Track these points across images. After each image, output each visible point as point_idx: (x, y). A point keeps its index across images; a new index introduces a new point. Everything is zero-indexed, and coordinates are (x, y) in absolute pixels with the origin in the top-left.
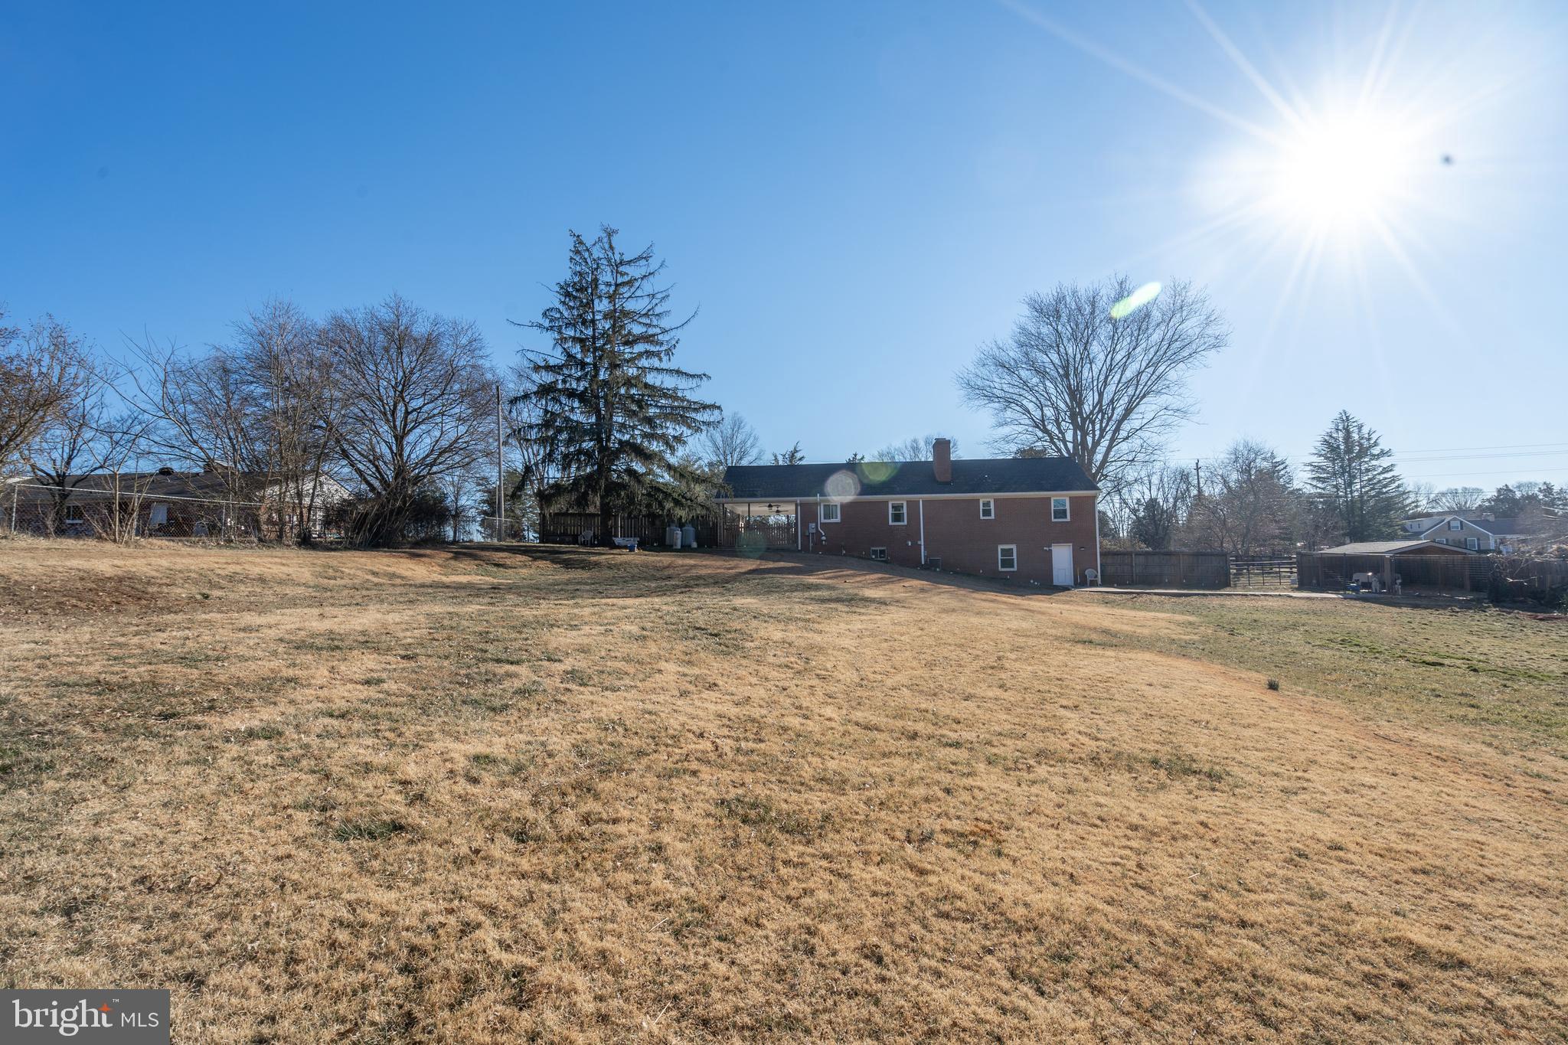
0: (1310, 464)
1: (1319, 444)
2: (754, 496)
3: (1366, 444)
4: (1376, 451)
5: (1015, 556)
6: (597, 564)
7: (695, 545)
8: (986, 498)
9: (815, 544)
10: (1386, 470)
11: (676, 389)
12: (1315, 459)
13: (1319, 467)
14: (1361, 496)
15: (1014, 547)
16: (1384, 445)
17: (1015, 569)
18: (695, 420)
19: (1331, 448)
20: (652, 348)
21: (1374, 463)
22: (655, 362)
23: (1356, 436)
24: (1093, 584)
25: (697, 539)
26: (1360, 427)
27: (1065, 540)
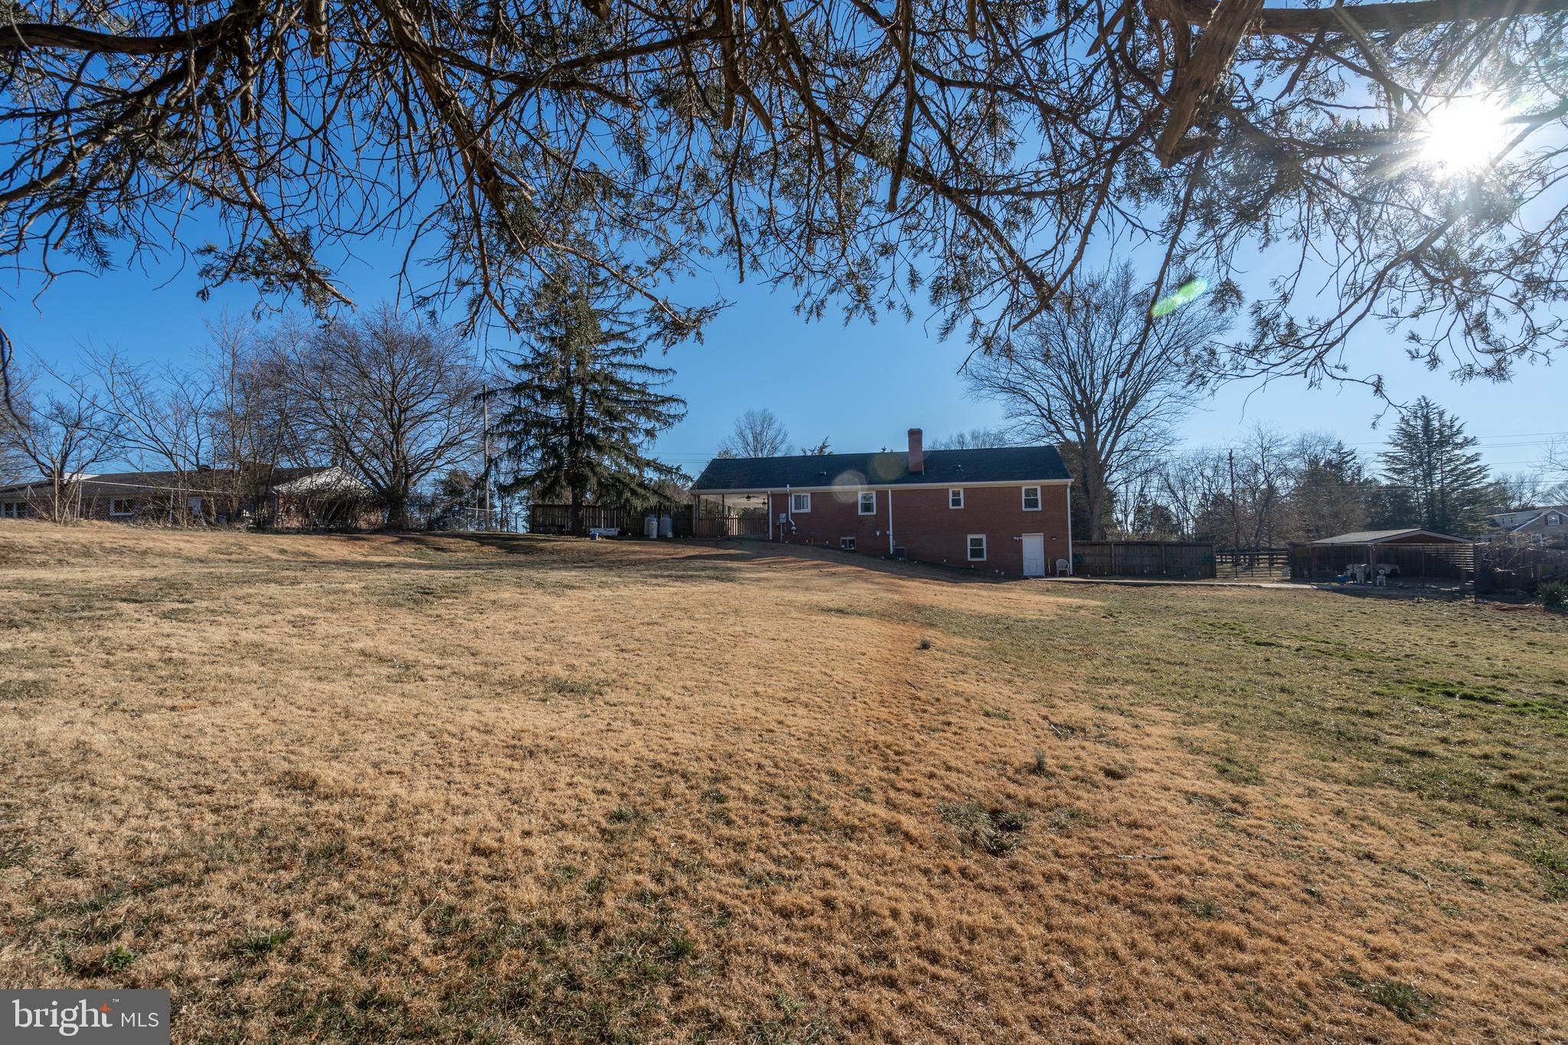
0: (1385, 455)
1: (1394, 433)
2: (728, 487)
3: (1447, 432)
4: (1459, 440)
5: (984, 546)
6: (542, 550)
7: (670, 535)
8: (956, 487)
9: (786, 534)
10: (1470, 460)
11: (644, 385)
12: (1391, 449)
13: (1396, 458)
14: (1442, 489)
15: (983, 537)
16: (1468, 433)
17: (985, 559)
18: (660, 414)
19: (1408, 437)
20: (624, 346)
21: (1457, 452)
22: (629, 359)
23: (1436, 424)
24: (1063, 574)
25: (675, 529)
26: (1441, 414)
27: (1035, 530)
